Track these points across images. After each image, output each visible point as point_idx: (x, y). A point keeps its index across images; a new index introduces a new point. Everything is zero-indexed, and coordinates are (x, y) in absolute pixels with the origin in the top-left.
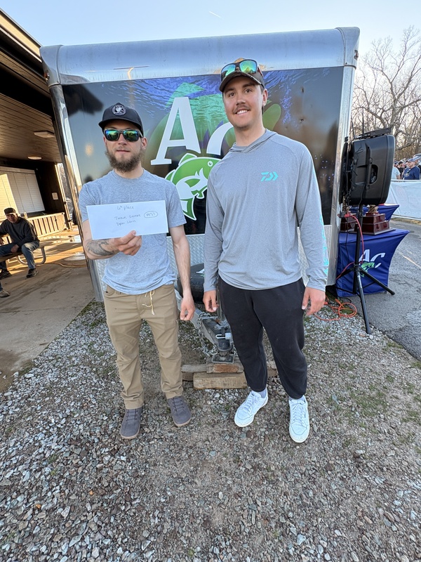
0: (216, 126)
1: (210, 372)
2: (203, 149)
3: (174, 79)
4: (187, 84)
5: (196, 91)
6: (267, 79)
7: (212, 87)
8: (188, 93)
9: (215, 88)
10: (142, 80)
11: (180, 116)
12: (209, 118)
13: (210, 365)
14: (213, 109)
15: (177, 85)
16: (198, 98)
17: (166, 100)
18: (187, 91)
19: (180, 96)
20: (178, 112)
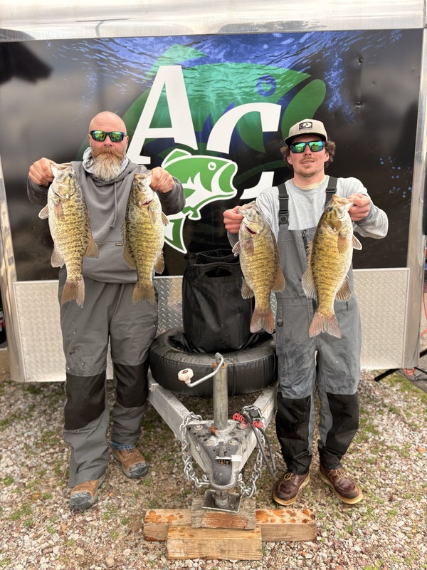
0: (223, 110)
1: (198, 525)
2: (201, 144)
3: (159, 39)
4: (179, 47)
5: (193, 57)
6: (305, 43)
7: (219, 52)
8: (181, 60)
9: (222, 53)
10: (110, 39)
11: (168, 94)
12: (212, 97)
13: (199, 512)
14: (219, 85)
15: (164, 47)
16: (196, 67)
17: (146, 69)
18: (179, 57)
19: (168, 64)
20: (164, 87)
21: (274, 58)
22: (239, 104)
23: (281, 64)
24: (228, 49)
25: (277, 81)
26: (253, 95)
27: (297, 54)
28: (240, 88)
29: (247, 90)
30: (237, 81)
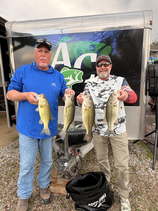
0: (79, 55)
2: (72, 66)
4: (66, 37)
5: (70, 40)
6: (104, 35)
7: (78, 38)
8: (66, 41)
10: (46, 36)
11: (62, 51)
12: (75, 52)
15: (61, 37)
16: (71, 43)
17: (56, 44)
18: (66, 40)
19: (62, 42)
20: (61, 49)
21: (95, 40)
22: (84, 54)
23: (97, 41)
24: (80, 37)
25: (95, 46)
26: (88, 51)
27: (102, 38)
28: (84, 49)
29: (86, 49)
30: (83, 47)
